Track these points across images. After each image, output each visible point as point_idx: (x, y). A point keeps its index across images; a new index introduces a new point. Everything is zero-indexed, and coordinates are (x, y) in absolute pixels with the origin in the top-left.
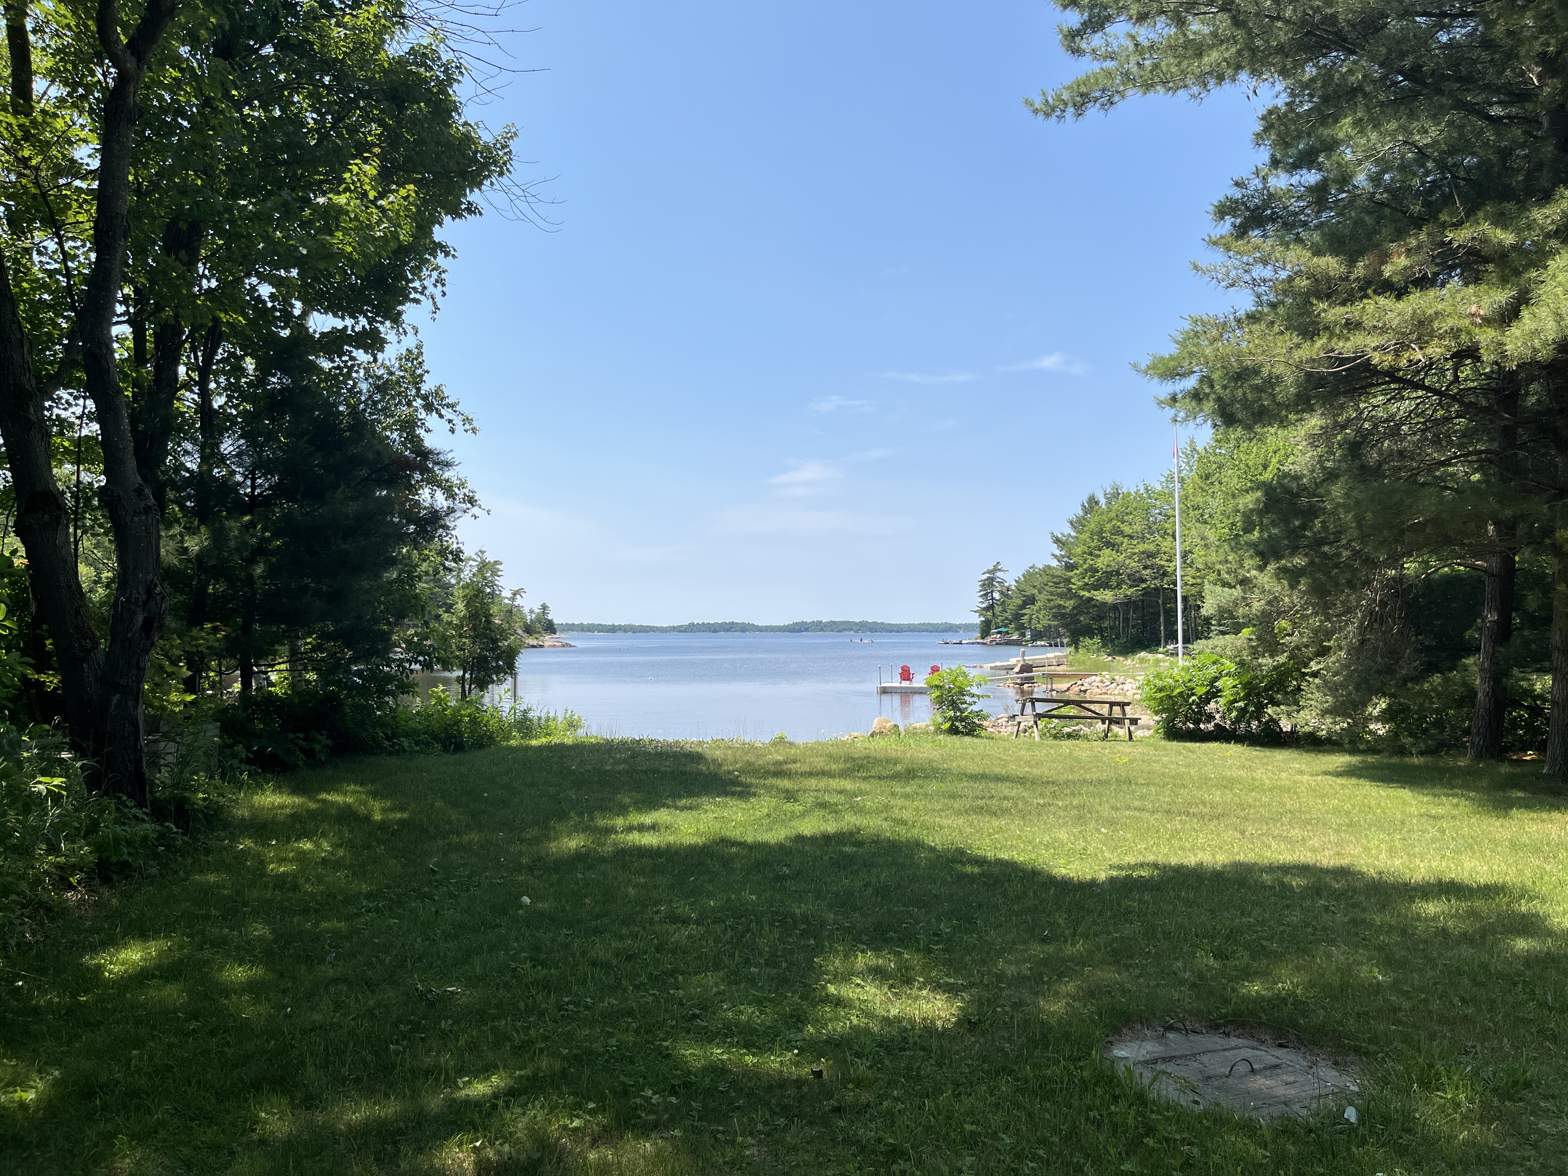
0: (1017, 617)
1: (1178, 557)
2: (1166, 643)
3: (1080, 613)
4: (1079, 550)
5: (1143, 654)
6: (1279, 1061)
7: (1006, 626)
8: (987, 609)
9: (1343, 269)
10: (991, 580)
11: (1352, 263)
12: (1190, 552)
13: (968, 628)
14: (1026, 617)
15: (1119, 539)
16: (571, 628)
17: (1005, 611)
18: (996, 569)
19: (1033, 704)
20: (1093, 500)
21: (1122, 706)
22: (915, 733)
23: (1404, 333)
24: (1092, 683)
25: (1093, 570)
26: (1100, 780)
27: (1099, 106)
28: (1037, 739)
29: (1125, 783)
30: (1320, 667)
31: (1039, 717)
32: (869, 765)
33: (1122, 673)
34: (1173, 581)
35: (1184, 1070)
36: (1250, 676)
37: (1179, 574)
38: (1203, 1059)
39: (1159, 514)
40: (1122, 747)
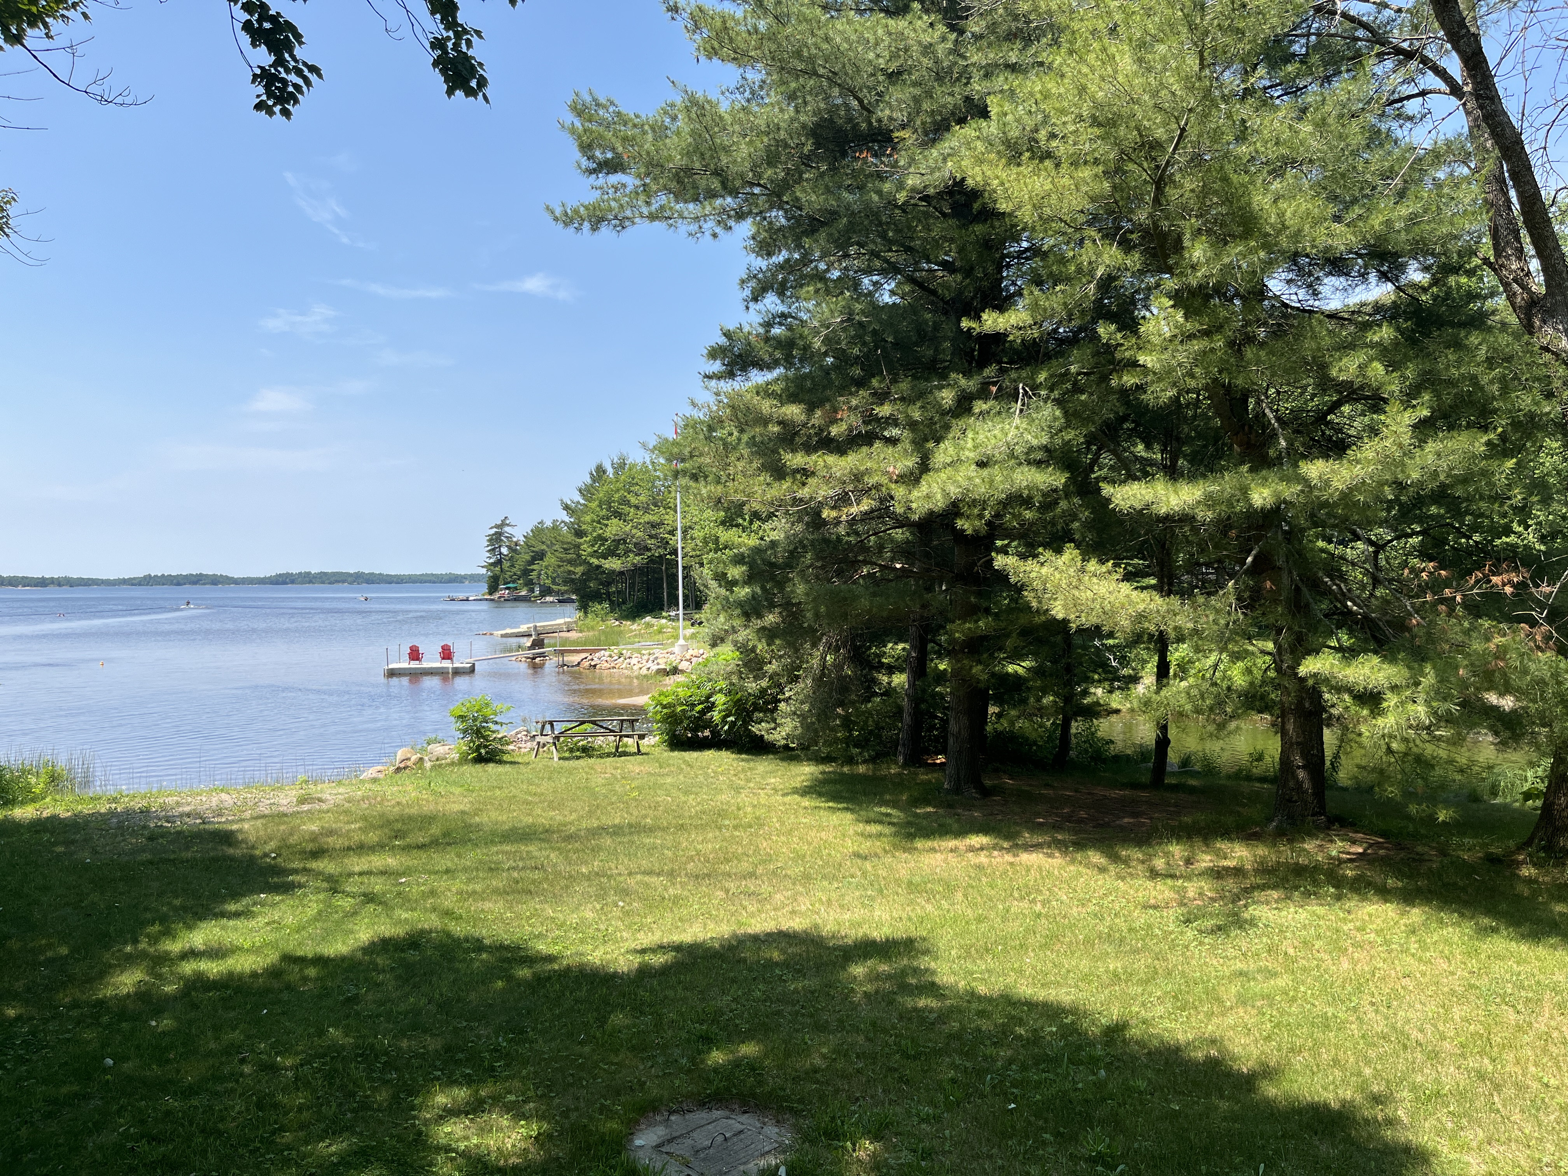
0: (526, 572)
1: (679, 532)
2: (669, 607)
3: (589, 579)
4: (588, 518)
5: (648, 619)
6: (741, 1127)
7: (514, 582)
8: (494, 564)
9: (803, 417)
10: (499, 535)
11: (810, 411)
12: (690, 527)
13: (474, 578)
14: (535, 573)
15: (627, 509)
17: (513, 566)
18: (503, 524)
19: (552, 726)
20: (600, 470)
21: (632, 722)
22: (440, 766)
23: (845, 483)
24: (602, 658)
25: (602, 539)
26: (615, 826)
27: (611, 227)
28: (556, 759)
29: (637, 828)
30: (791, 693)
31: (557, 738)
32: (405, 828)
33: (629, 647)
34: (675, 552)
35: (681, 1148)
36: (739, 696)
37: (679, 546)
38: (694, 1135)
39: (663, 485)
40: (632, 765)
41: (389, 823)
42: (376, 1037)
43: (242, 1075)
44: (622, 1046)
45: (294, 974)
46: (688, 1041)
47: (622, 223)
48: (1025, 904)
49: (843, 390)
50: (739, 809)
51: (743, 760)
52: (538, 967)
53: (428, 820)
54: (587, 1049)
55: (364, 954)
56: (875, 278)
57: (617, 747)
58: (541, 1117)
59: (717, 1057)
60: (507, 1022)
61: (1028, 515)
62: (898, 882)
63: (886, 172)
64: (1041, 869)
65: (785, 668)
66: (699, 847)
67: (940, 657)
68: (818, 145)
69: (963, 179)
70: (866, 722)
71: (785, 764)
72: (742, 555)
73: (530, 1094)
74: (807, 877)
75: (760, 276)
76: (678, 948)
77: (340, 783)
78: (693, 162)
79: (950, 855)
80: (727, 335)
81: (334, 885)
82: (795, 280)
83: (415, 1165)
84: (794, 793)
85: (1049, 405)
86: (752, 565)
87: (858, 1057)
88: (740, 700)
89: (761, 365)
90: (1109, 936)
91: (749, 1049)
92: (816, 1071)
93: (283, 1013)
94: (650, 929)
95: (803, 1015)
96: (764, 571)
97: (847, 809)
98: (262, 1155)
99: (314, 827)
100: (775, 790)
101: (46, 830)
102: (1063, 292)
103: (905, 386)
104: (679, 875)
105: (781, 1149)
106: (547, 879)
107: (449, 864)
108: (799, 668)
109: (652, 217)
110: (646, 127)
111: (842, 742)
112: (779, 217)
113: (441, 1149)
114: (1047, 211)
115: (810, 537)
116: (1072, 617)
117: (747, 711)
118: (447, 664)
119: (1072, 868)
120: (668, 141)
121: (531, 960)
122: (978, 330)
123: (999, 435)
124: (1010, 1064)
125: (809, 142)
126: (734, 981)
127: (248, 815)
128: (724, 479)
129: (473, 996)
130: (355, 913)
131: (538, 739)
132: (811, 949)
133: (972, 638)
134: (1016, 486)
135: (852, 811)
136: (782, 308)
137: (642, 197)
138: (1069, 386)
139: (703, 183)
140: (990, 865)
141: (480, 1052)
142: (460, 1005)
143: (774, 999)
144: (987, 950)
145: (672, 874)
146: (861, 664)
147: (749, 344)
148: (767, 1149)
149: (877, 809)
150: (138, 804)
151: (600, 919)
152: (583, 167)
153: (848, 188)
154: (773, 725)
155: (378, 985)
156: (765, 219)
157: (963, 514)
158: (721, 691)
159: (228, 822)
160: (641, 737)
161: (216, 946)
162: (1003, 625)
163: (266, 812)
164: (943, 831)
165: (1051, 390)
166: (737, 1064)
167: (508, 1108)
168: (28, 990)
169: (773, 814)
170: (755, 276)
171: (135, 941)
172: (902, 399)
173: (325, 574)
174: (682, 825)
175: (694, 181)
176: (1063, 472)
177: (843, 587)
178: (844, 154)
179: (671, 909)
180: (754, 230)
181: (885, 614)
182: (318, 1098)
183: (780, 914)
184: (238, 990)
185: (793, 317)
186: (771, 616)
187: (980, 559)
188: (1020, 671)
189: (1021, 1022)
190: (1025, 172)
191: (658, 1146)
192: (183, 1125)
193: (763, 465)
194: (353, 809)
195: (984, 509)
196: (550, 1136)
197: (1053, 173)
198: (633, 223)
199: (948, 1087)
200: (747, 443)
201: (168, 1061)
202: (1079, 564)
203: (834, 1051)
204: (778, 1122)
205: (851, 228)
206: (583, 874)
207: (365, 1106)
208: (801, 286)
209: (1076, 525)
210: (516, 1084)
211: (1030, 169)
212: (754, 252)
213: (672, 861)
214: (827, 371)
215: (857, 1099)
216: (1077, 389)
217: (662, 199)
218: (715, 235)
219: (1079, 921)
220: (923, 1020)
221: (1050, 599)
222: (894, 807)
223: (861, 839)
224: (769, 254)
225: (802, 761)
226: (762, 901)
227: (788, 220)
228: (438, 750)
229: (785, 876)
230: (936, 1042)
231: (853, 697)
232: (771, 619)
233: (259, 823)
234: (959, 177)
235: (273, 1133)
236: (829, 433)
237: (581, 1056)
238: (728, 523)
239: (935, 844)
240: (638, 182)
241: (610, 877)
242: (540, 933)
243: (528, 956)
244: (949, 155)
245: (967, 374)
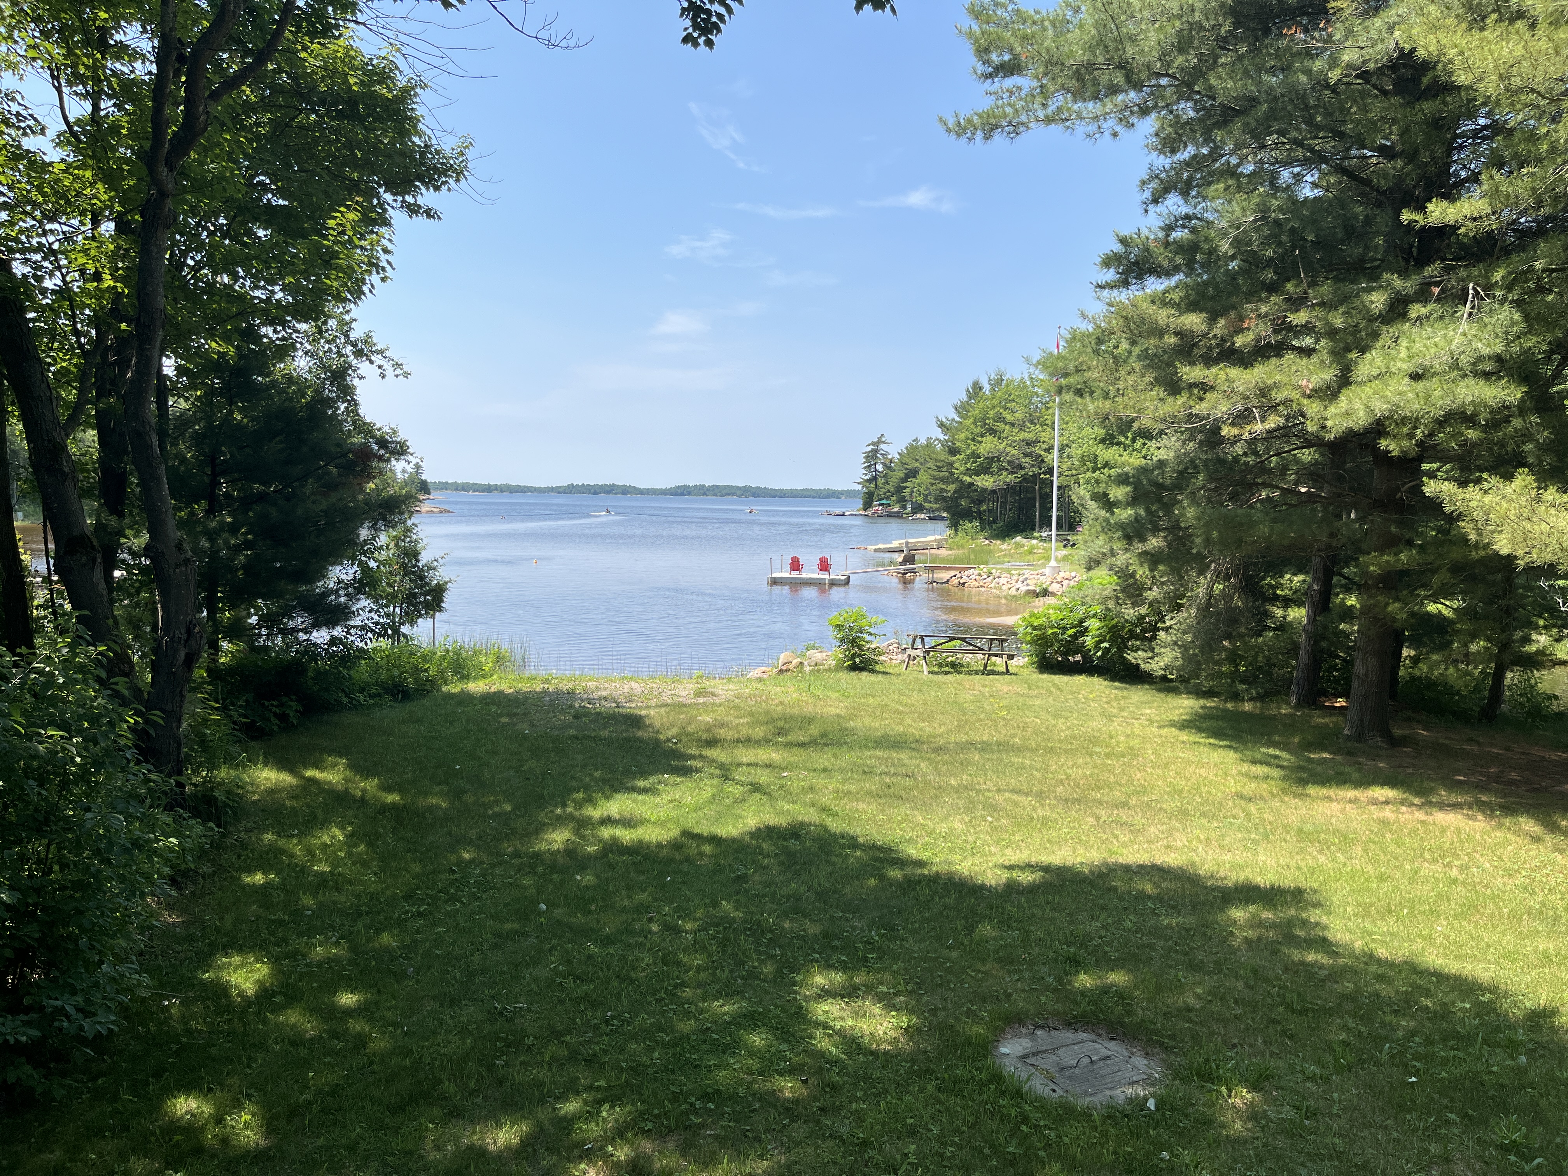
0: (899, 489)
1: (1056, 450)
2: (1041, 528)
3: (961, 497)
4: (962, 436)
5: (1019, 538)
6: (1109, 1053)
7: (887, 498)
8: (869, 481)
9: (1204, 327)
10: (875, 452)
11: (1212, 320)
12: (1067, 446)
13: (850, 494)
14: (908, 490)
15: (1002, 426)
16: (444, 486)
17: (887, 483)
18: (880, 441)
19: (923, 640)
20: (977, 387)
21: (1002, 641)
22: (818, 670)
23: (1248, 398)
24: (971, 576)
25: (975, 456)
26: (984, 742)
27: (1005, 134)
28: (926, 673)
29: (1004, 747)
30: (1172, 622)
31: (927, 652)
32: (787, 726)
33: (998, 566)
34: (1050, 471)
35: (1047, 1063)
36: (1114, 622)
37: (1055, 465)
38: (1060, 1052)
39: (1040, 402)
40: (1000, 684)
41: (773, 720)
42: (762, 915)
43: (650, 932)
44: (989, 956)
45: (692, 848)
46: (1056, 961)
47: (1016, 129)
48: (1438, 867)
49: (1252, 295)
50: (1111, 737)
51: (1116, 688)
52: (909, 870)
53: (808, 720)
54: (954, 954)
55: (752, 838)
56: (1296, 170)
57: (986, 666)
58: (911, 1012)
59: (1084, 980)
60: (880, 918)
61: (1472, 434)
62: (1286, 828)
63: (1317, 48)
64: (1459, 832)
65: (1167, 595)
66: (1069, 771)
67: (1348, 590)
68: (1237, 24)
69: (1413, 50)
70: (1255, 657)
71: (1162, 695)
72: (1127, 474)
73: (901, 988)
74: (1184, 813)
75: (1163, 175)
76: (1046, 869)
77: (730, 680)
78: (1095, 56)
79: (1348, 806)
80: (1123, 241)
81: (725, 773)
82: (1202, 178)
83: (797, 1035)
84: (1171, 726)
85: (1506, 306)
86: (1137, 486)
87: (1236, 1002)
88: (1115, 626)
89: (1159, 272)
90: (1541, 912)
91: (1118, 978)
92: (1189, 1010)
93: (684, 882)
94: (1018, 847)
95: (1176, 952)
96: (1150, 492)
97: (1230, 747)
98: (667, 1005)
99: (708, 719)
100: (1151, 721)
101: (494, 703)
102: (1533, 174)
103: (1326, 289)
104: (1048, 797)
105: (1149, 1081)
106: (917, 787)
107: (827, 763)
108: (1183, 596)
109: (1049, 120)
110: (1047, 23)
111: (1226, 678)
112: (1187, 110)
113: (819, 1025)
114: (1516, 81)
115: (1204, 457)
116: (1520, 553)
117: (1122, 638)
118: (824, 575)
119: (1498, 834)
120: (1069, 35)
121: (902, 862)
122: (1422, 223)
123: (1442, 344)
124: (1413, 1036)
125: (1228, 22)
126: (1103, 908)
127: (653, 702)
128: (1112, 394)
129: (848, 889)
130: (744, 800)
131: (909, 652)
132: (1187, 886)
133: (1389, 572)
134: (1459, 401)
135: (1236, 749)
136: (1185, 209)
137: (1039, 100)
138: (1531, 285)
139: (1105, 78)
140: (1397, 820)
141: (855, 943)
142: (837, 896)
143: (1146, 932)
144: (1390, 911)
145: (1040, 796)
146: (1254, 594)
147: (1147, 250)
148: (1135, 1079)
149: (1263, 750)
150: (565, 686)
151: (969, 831)
152: (979, 72)
153: (1272, 71)
154: (1150, 654)
155: (765, 868)
156: (1171, 112)
157: (1388, 433)
158: (1095, 615)
159: (637, 707)
160: (1011, 657)
161: (628, 816)
162: (1430, 559)
163: (669, 701)
164: (1341, 779)
165: (1509, 288)
166: (1105, 990)
167: (880, 998)
168: (480, 838)
169: (1148, 746)
170: (1157, 176)
171: (564, 805)
172: (1322, 304)
173: (717, 486)
174: (1051, 748)
175: (1095, 78)
176: (1519, 385)
177: (1239, 511)
178: (1267, 32)
179: (1040, 829)
180: (1157, 126)
181: (1285, 542)
182: (713, 962)
183: (1154, 847)
184: (646, 857)
185: (1198, 219)
186: (1154, 540)
187: (1405, 483)
188: (1446, 612)
189: (1428, 994)
190: (1491, 37)
191: (1025, 1056)
192: (602, 970)
193: (1156, 379)
194: (742, 705)
195: (1416, 428)
196: (919, 1030)
197: (1527, 35)
198: (1028, 128)
199: (1339, 1049)
200: (1138, 356)
201: (590, 912)
202: (1533, 493)
203: (1209, 993)
204: (1147, 1054)
205: (1272, 115)
206: (952, 787)
207: (753, 975)
208: (1209, 184)
209: (1529, 447)
210: (887, 976)
211: (1497, 33)
212: (1156, 149)
213: (1040, 782)
214: (1233, 276)
215: (1234, 1046)
216: (1541, 289)
217: (1059, 100)
218: (1115, 135)
219: (1504, 892)
220: (1311, 976)
221: (1493, 532)
222: (1283, 750)
223: (1245, 780)
224: (1173, 151)
225: (1180, 693)
226: (1135, 832)
227: (1197, 111)
228: (817, 656)
229: (1161, 809)
230: (1325, 1000)
231: (1243, 630)
232: (1155, 542)
233: (663, 710)
234: (1407, 47)
235: (676, 986)
236: (1233, 344)
237: (949, 960)
238: (1109, 440)
239: (1332, 792)
240: (1035, 84)
241: (978, 792)
242: (911, 838)
243: (899, 859)
244: (1395, 23)
245: (1404, 274)
